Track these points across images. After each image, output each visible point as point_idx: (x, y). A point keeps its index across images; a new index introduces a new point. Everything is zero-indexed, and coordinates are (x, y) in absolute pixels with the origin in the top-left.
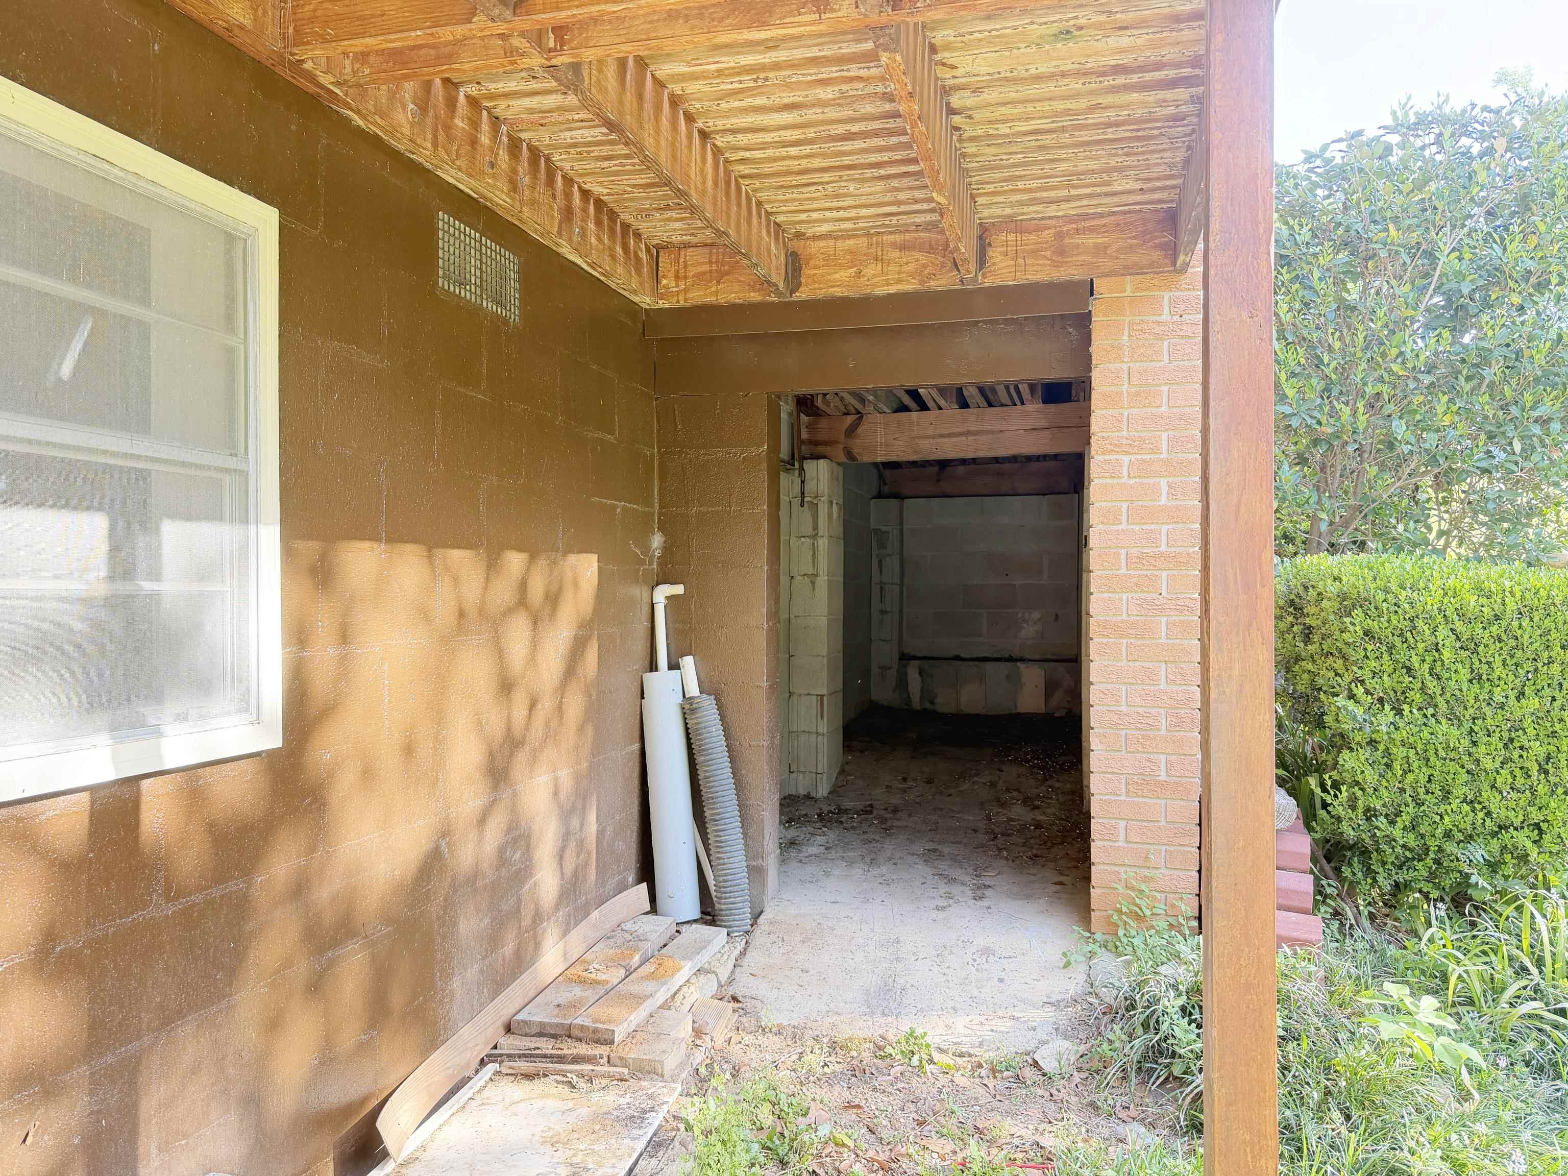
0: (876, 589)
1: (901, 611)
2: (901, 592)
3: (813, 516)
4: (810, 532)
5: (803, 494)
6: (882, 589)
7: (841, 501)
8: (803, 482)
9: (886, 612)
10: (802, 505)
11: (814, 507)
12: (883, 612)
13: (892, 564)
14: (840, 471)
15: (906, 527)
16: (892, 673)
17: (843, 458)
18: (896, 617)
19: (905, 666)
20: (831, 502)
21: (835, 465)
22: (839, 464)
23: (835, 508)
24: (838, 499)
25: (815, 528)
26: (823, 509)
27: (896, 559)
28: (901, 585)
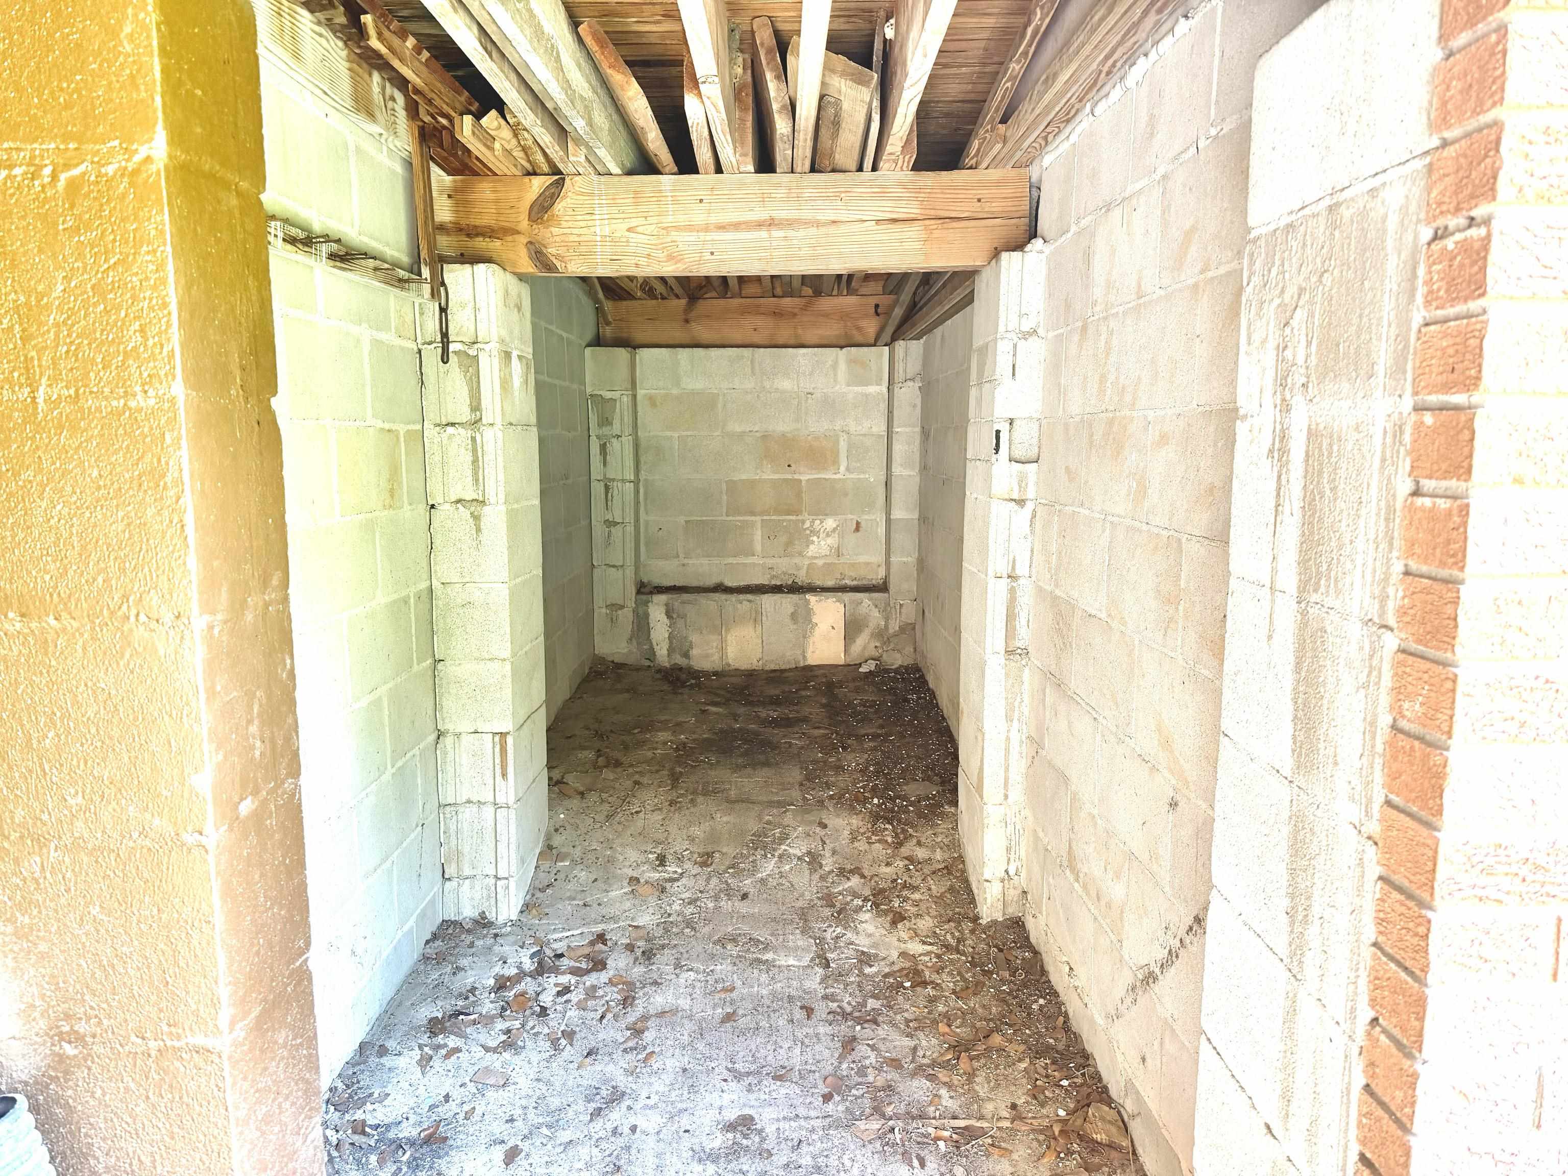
0: (598, 489)
1: (637, 520)
2: (637, 492)
3: (470, 382)
4: (465, 415)
5: (445, 335)
6: (607, 488)
7: (529, 351)
8: (443, 310)
9: (616, 524)
10: (445, 359)
11: (471, 363)
12: (610, 524)
13: (622, 450)
14: (525, 291)
15: (641, 393)
16: (626, 616)
17: (527, 266)
18: (630, 529)
19: (646, 603)
20: (508, 355)
21: (509, 277)
22: (521, 277)
23: (517, 367)
24: (523, 348)
25: (476, 407)
26: (489, 367)
27: (627, 441)
28: (636, 482)
